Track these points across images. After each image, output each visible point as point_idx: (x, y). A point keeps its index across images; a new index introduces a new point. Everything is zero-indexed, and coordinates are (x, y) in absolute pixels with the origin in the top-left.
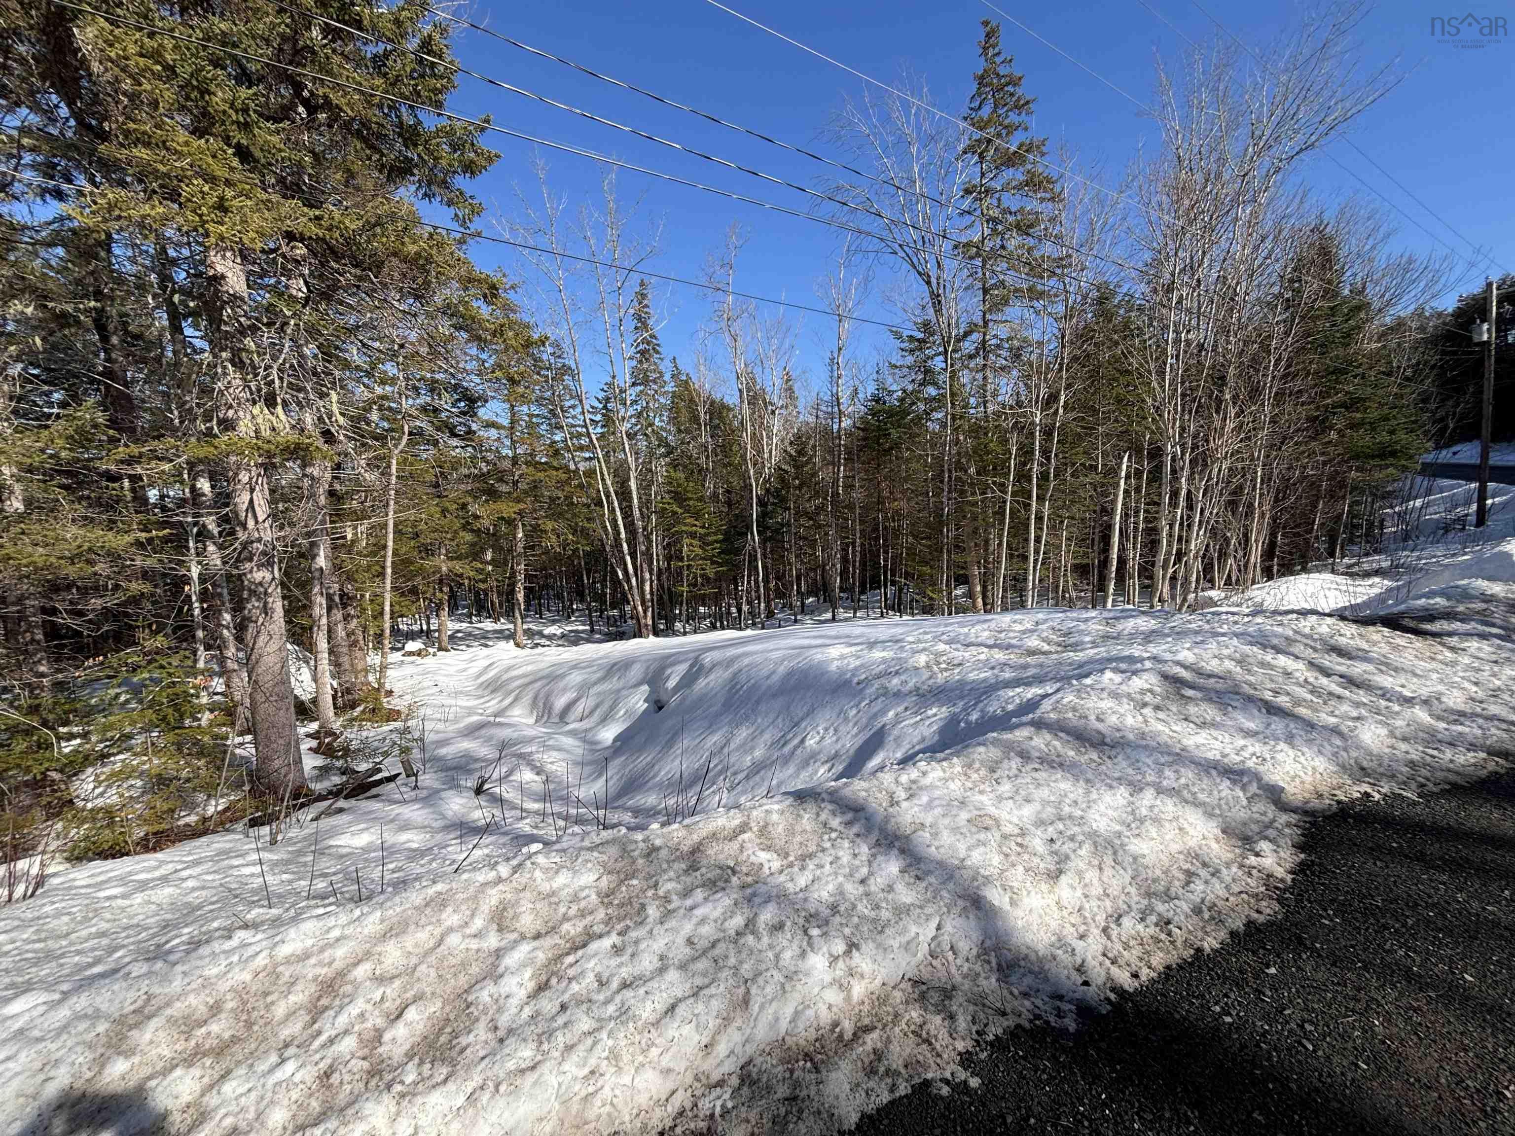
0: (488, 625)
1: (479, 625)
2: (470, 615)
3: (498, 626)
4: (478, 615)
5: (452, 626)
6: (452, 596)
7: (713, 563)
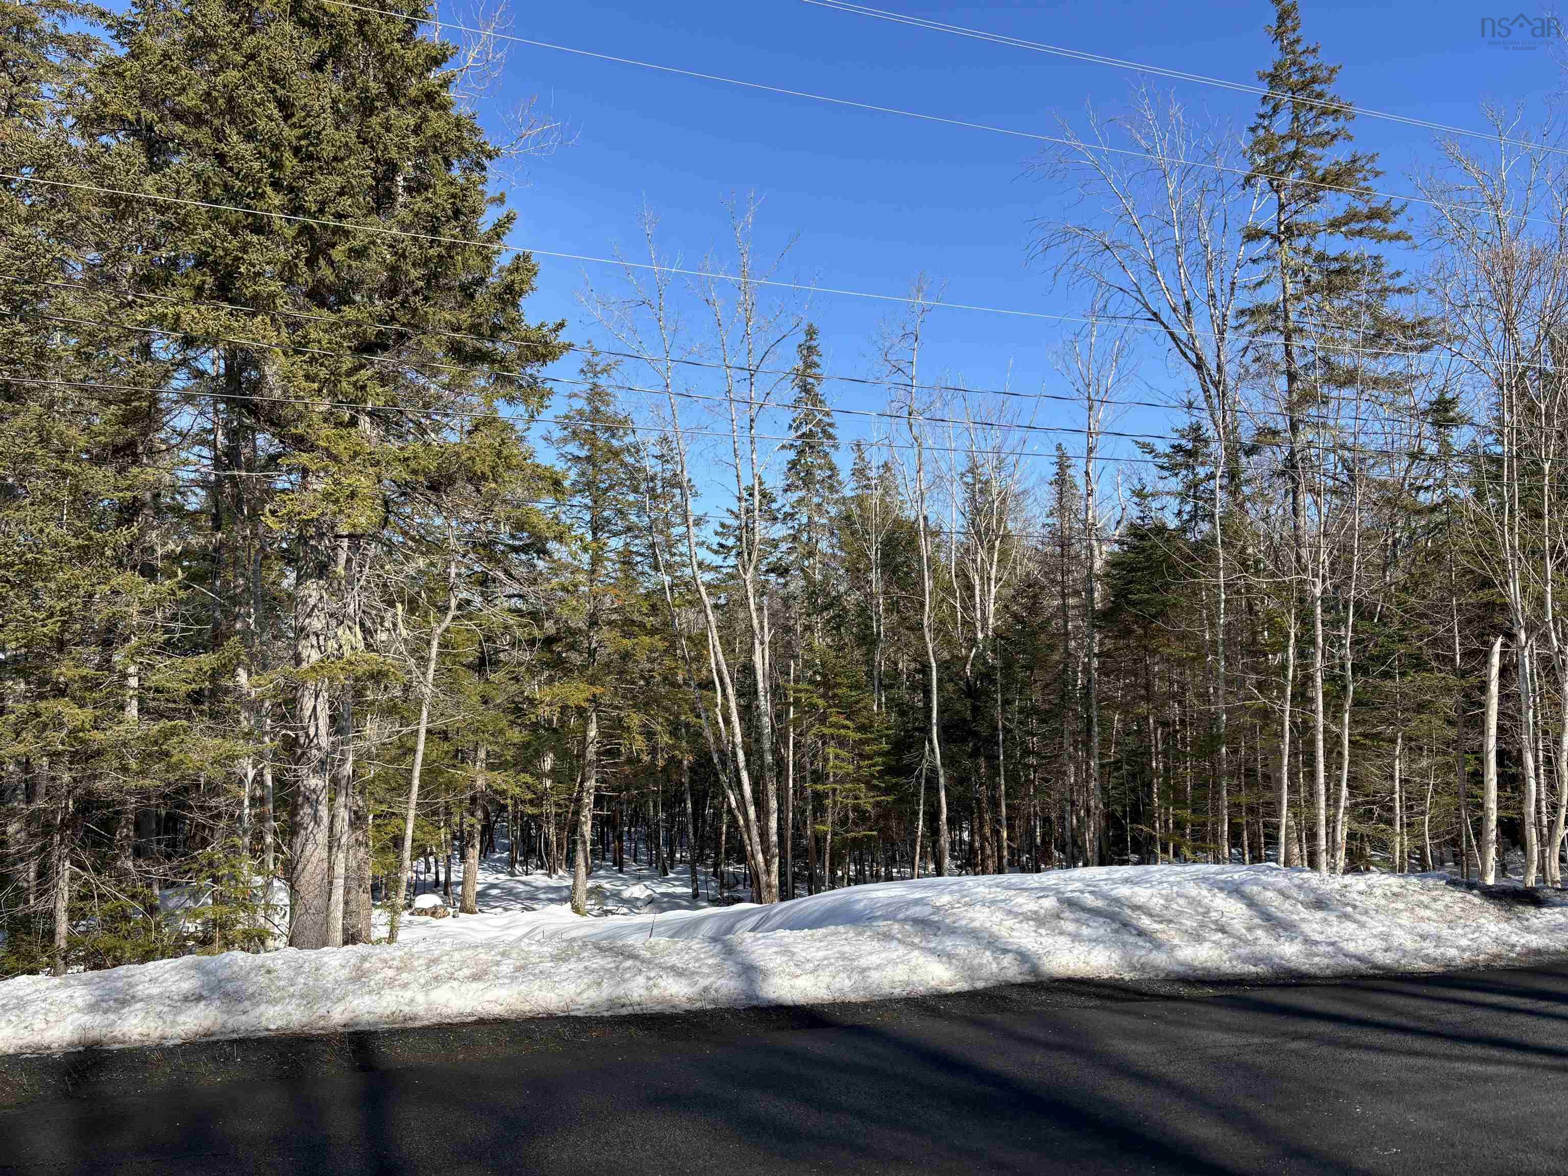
0: (539, 878)
1: (524, 878)
2: (512, 863)
3: (554, 882)
4: (525, 863)
5: (483, 878)
6: (488, 829)
7: (871, 787)
